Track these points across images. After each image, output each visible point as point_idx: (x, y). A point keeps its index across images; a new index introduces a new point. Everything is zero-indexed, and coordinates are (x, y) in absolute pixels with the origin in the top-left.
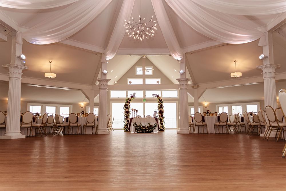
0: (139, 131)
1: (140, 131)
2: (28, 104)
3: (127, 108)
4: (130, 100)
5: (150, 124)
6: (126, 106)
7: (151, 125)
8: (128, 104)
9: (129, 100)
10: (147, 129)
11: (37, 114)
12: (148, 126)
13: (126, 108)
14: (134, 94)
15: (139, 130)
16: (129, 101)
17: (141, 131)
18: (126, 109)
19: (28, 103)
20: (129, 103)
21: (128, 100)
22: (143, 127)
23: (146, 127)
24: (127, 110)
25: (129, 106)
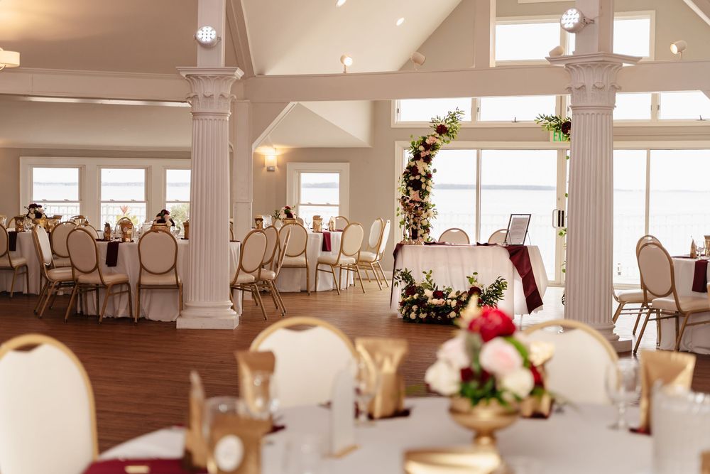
0: (413, 316)
1: (418, 312)
2: (23, 161)
3: (416, 185)
4: (434, 147)
5: (471, 280)
6: (412, 178)
7: (476, 285)
8: (421, 166)
9: (427, 147)
10: (454, 303)
11: (32, 211)
12: (462, 291)
13: (410, 188)
14: (453, 117)
15: (415, 308)
16: (427, 153)
17: (423, 316)
18: (412, 192)
19: (21, 158)
20: (428, 160)
21: (421, 148)
22: (438, 294)
23: (453, 294)
24: (414, 195)
25: (428, 176)
